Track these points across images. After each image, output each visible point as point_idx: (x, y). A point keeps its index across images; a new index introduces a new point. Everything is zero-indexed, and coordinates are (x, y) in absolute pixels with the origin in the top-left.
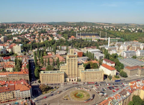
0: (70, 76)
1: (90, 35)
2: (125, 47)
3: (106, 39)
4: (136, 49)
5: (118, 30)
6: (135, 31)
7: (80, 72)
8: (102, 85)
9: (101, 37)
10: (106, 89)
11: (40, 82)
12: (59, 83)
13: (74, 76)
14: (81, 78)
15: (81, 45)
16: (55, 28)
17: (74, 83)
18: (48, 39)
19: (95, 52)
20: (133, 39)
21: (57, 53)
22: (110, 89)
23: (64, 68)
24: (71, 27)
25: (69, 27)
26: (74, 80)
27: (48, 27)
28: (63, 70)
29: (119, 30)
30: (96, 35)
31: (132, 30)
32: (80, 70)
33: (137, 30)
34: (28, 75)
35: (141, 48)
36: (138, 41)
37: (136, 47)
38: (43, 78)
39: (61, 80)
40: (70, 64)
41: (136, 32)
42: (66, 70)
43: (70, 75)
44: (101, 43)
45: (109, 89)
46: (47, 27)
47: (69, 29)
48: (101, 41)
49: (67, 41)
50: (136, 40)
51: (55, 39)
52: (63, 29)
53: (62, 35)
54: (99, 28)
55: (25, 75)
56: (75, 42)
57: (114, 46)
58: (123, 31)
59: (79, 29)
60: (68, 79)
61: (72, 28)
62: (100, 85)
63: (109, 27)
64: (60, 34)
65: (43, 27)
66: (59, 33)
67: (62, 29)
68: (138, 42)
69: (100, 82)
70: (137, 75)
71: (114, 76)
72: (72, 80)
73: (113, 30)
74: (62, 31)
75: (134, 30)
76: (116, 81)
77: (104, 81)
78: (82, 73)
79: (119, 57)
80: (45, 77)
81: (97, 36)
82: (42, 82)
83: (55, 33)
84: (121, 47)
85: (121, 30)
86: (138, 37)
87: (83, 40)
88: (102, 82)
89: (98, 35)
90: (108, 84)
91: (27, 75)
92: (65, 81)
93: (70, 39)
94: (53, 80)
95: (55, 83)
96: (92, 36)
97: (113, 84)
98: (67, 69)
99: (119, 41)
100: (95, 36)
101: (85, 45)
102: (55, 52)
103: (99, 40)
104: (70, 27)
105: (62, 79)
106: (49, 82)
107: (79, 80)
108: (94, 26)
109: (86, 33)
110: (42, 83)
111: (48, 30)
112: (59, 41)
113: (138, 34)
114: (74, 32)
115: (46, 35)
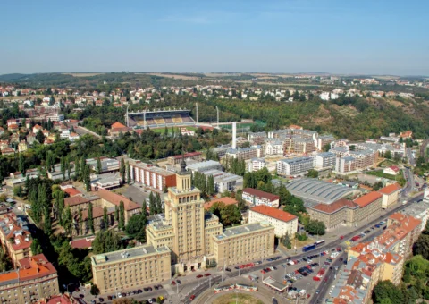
0: (185, 257)
1: (167, 116)
2: (279, 146)
3: (217, 125)
4: (304, 151)
5: (240, 96)
6: (287, 99)
7: (211, 241)
8: (277, 266)
9: (200, 121)
10: (295, 278)
11: (95, 291)
12: (155, 283)
13: (194, 254)
14: (216, 257)
15: (153, 150)
16: (48, 99)
17: (200, 276)
18: (41, 137)
19: (207, 169)
20: (286, 121)
21: (93, 185)
22: (305, 275)
23: (164, 236)
24: (99, 91)
25: (91, 91)
26: (196, 265)
27: (19, 94)
28: (162, 243)
29: (244, 96)
30: (183, 115)
31: (278, 96)
32: (211, 233)
33: (292, 96)
34: (55, 275)
35: (316, 145)
36: (300, 125)
37: (305, 144)
38: (107, 276)
39: (161, 274)
40: (184, 220)
41: (291, 99)
42: (171, 241)
43: (182, 254)
44: (208, 137)
45: (300, 274)
46: (15, 93)
47: (96, 98)
48: (207, 132)
49: (106, 140)
50: (295, 122)
51: (62, 136)
52: (77, 102)
53: (81, 122)
54: (184, 93)
55: (45, 278)
56: (133, 141)
57: (247, 145)
58: (256, 99)
59: (128, 100)
60: (179, 267)
61: (102, 94)
62: (272, 269)
63: (214, 90)
64: (73, 118)
66: (68, 115)
67: (73, 100)
68: (301, 128)
69: (268, 260)
70: (344, 225)
71: (293, 237)
72: (192, 268)
73: (226, 96)
74: (79, 109)
75: (283, 96)
76: (306, 249)
77: (277, 254)
78: (220, 242)
79: (275, 177)
80: (112, 272)
81: (186, 119)
82: (102, 291)
83: (55, 117)
84: (269, 148)
85: (248, 96)
86: (298, 115)
87: (156, 135)
88: (272, 259)
89: (190, 114)
90: (292, 263)
91: (50, 277)
92: (173, 275)
93: (113, 134)
94: (138, 276)
95: (146, 285)
96: (173, 120)
97: (305, 260)
98: (176, 238)
99: (254, 130)
100: (181, 119)
101: (165, 148)
102: (89, 182)
103: (201, 132)
104: (94, 94)
105: (164, 269)
106: (125, 285)
107: (211, 265)
108: (165, 88)
109: (154, 111)
110: (103, 293)
111: (26, 106)
112: (83, 144)
113: (295, 106)
114: (116, 111)
115: (28, 126)
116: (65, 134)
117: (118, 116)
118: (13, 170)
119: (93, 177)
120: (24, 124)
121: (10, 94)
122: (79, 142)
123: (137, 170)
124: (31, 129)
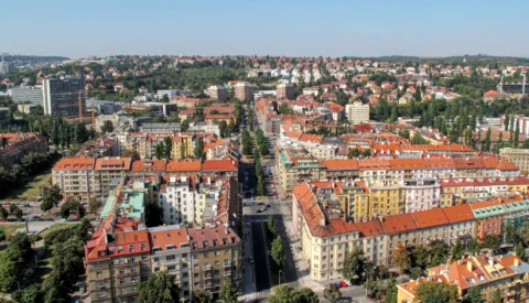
16: (413, 69)
18: (417, 96)
27: (379, 66)
46: (375, 64)
51: (437, 96)
52: (444, 72)
53: (451, 89)
59: (499, 73)
61: (467, 68)
64: (443, 86)
65: (362, 65)
66: (438, 83)
74: (447, 78)
83: (426, 82)
102: (474, 127)
104: (458, 67)
114: (487, 81)
115: (401, 88)
116: (439, 95)
117: (490, 85)
118: (400, 115)
119: (478, 125)
120: (396, 87)
121: (371, 66)
122: (456, 100)
123: (521, 122)
124: (405, 90)
